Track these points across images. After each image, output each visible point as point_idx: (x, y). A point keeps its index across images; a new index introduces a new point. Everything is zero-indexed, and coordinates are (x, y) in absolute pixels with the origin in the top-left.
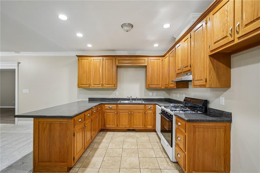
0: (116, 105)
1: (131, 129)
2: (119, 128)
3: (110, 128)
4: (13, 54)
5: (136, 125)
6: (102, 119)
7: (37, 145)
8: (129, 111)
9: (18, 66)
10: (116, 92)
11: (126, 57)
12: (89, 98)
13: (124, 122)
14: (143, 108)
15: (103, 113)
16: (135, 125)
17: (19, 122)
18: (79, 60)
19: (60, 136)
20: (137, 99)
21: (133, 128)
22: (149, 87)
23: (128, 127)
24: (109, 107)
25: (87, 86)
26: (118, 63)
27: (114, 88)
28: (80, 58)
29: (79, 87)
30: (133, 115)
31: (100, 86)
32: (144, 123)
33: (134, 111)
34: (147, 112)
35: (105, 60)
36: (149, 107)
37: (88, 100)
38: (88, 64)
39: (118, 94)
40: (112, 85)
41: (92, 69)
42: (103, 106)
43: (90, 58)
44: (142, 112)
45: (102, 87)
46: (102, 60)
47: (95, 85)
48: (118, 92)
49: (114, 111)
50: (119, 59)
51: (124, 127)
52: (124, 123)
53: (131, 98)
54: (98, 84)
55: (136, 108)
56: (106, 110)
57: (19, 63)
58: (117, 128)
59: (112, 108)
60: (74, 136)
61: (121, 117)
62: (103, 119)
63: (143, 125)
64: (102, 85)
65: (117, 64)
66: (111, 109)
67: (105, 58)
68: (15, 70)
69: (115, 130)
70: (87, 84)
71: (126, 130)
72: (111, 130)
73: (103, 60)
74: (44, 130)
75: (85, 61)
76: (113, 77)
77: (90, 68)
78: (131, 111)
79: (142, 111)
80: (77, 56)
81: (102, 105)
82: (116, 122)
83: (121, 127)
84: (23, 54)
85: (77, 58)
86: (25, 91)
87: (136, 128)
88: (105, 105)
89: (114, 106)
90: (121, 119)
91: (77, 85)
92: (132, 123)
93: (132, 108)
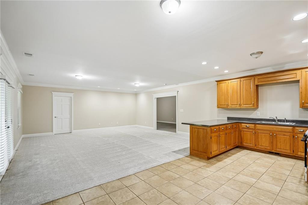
0: (254, 125)
1: (273, 151)
2: (258, 148)
3: (247, 146)
4: (175, 86)
5: (281, 149)
6: (238, 137)
7: (191, 140)
8: (270, 133)
9: (178, 93)
10: (257, 112)
11: (268, 74)
12: (228, 117)
13: (264, 142)
14: (291, 131)
15: (240, 131)
16: (279, 149)
17: (178, 132)
18: (218, 84)
19: (203, 137)
20: (286, 120)
21: (276, 151)
22: (304, 106)
23: (269, 149)
24: (246, 126)
25: (226, 106)
26: (258, 82)
27: (253, 108)
28: (219, 83)
29: (218, 107)
30: (276, 138)
31: (238, 106)
32: (292, 147)
33: (277, 132)
34: (297, 135)
35: (242, 81)
36: (301, 130)
37: (227, 119)
38: (226, 87)
39: (259, 114)
40: (251, 104)
41: (229, 91)
42: (240, 125)
43: (227, 81)
44: (289, 135)
45: (240, 107)
46: (239, 82)
47: (233, 105)
48: (259, 113)
49: (252, 130)
50: (259, 77)
51: (264, 148)
52: (264, 144)
53: (277, 119)
54: (236, 104)
55: (279, 130)
56: (242, 129)
57: (178, 91)
58: (255, 148)
59: (250, 127)
60: (211, 138)
61: (260, 137)
62: (240, 137)
63: (290, 150)
64: (240, 105)
65: (256, 83)
66: (248, 128)
67: (242, 79)
68: (176, 96)
69: (253, 150)
70: (225, 105)
71: (267, 152)
72: (249, 149)
73: (241, 81)
74: (195, 132)
75: (223, 85)
76: (252, 97)
77: (227, 90)
78: (273, 132)
79: (289, 133)
80: (216, 81)
81: (239, 123)
82: (254, 141)
83: (260, 147)
84: (180, 85)
85: (216, 82)
86: (182, 110)
87: (280, 152)
88: (242, 124)
89: (251, 126)
90: (260, 139)
91: (217, 106)
92: (275, 146)
93: (275, 129)
